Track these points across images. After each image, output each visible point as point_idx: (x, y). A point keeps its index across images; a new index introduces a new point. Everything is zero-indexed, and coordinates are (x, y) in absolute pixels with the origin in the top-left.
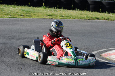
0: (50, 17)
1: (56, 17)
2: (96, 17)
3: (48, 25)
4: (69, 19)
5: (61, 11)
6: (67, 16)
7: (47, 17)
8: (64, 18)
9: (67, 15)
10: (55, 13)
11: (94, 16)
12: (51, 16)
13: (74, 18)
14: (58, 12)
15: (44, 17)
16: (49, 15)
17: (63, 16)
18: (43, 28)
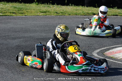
0: (44, 14)
1: (50, 13)
2: (92, 13)
3: (43, 22)
4: (65, 15)
5: (55, 7)
6: (62, 13)
7: (41, 14)
8: (59, 14)
9: (62, 11)
10: (49, 9)
11: (90, 12)
12: (45, 12)
13: (69, 15)
14: (52, 8)
15: (37, 14)
16: (42, 11)
17: (58, 12)
18: (38, 26)
